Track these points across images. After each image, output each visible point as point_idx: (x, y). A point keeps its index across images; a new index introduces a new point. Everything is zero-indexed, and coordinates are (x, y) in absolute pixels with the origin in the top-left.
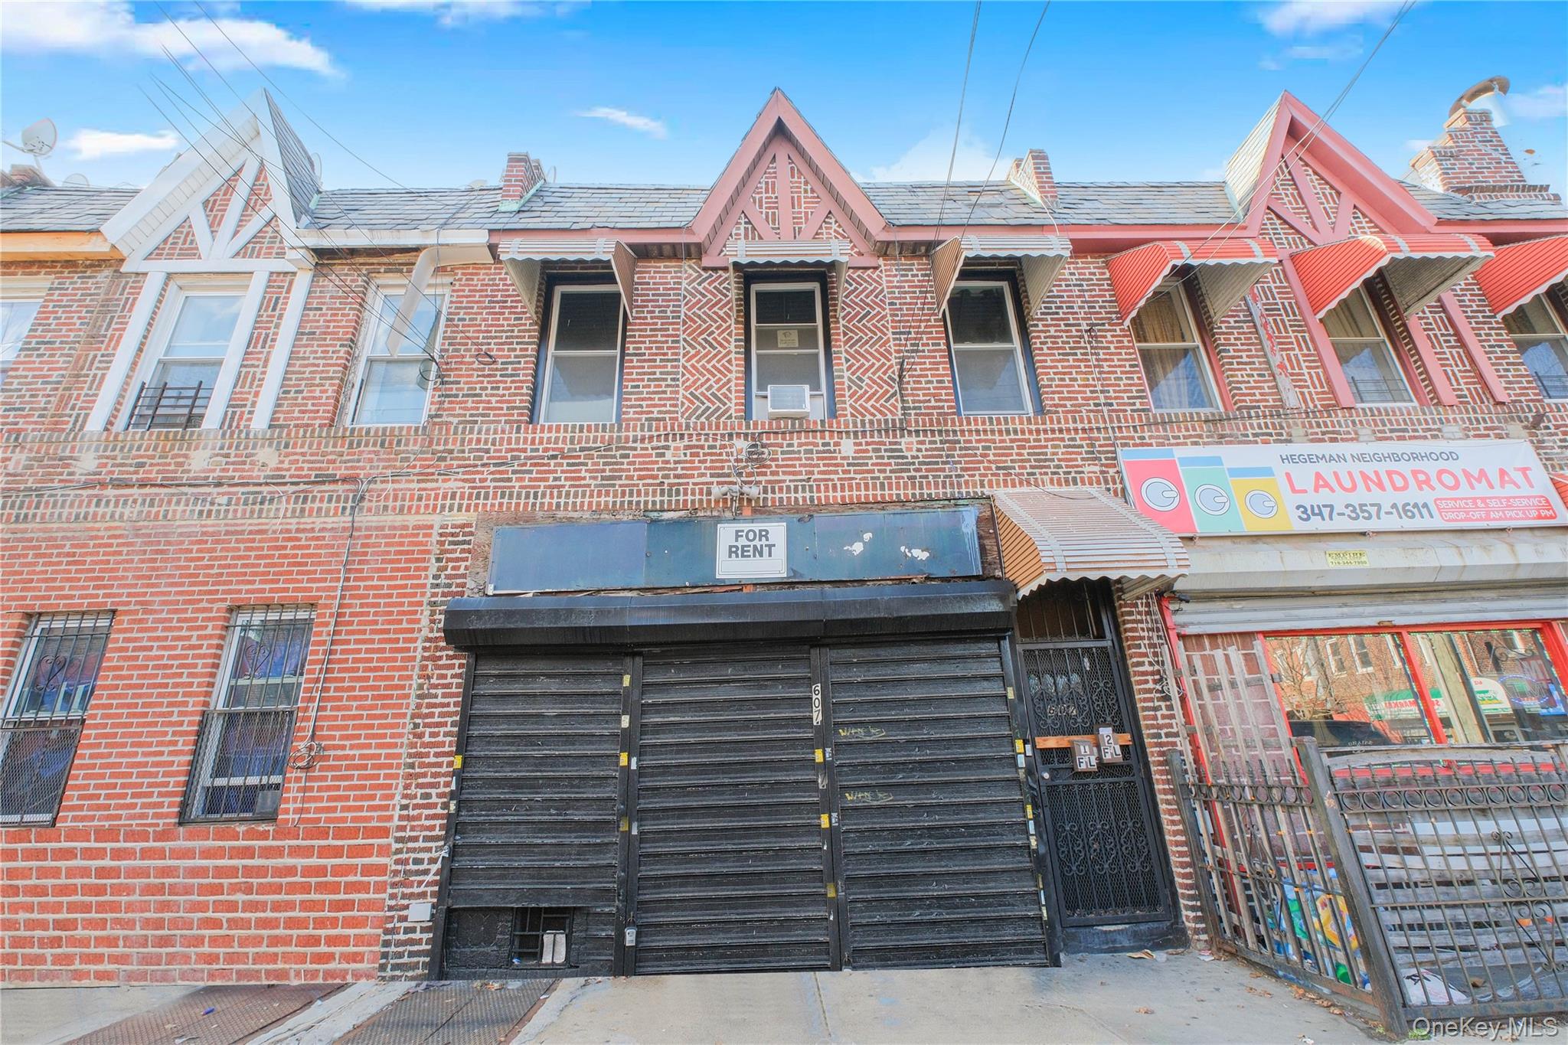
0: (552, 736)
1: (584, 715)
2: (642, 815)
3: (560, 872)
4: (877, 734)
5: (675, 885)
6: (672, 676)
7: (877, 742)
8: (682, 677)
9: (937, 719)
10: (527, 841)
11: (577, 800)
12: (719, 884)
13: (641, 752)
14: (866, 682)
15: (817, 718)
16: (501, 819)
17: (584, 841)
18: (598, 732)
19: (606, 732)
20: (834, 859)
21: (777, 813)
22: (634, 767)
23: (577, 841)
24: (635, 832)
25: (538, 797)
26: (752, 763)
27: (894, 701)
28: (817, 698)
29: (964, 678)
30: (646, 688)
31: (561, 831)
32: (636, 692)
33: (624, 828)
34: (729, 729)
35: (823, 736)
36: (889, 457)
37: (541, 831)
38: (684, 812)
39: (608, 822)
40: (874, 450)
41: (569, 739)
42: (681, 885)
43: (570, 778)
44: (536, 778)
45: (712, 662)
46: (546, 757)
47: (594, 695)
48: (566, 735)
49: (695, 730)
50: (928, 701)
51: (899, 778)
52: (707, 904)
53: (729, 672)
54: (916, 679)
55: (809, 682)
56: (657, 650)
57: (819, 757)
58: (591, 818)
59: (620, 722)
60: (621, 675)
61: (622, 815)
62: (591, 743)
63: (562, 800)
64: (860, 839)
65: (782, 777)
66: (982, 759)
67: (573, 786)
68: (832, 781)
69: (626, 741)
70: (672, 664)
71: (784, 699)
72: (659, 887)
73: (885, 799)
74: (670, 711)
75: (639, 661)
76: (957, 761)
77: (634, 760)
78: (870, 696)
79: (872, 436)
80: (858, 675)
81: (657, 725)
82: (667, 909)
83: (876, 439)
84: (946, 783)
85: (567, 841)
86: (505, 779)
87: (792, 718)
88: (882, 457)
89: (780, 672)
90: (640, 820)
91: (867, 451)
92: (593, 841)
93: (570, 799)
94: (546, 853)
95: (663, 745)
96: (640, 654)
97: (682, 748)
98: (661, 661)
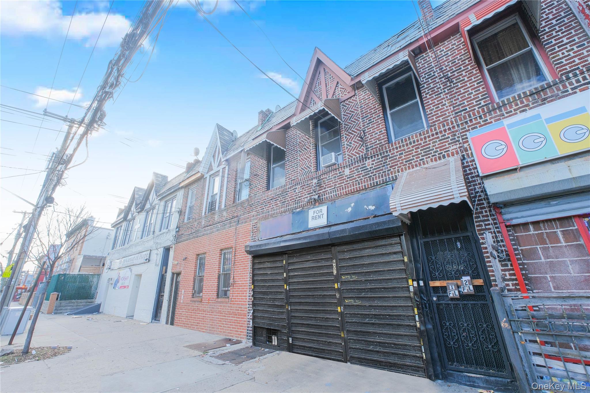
0: (270, 279)
1: (276, 273)
2: (290, 304)
3: (274, 319)
4: (355, 278)
5: (300, 326)
6: (295, 260)
7: (355, 281)
8: (297, 260)
9: (376, 271)
10: (267, 309)
11: (276, 298)
12: (311, 327)
13: (289, 284)
14: (350, 258)
15: (335, 272)
16: (262, 303)
17: (279, 310)
18: (279, 278)
19: (281, 278)
20: (342, 322)
21: (325, 305)
22: (288, 289)
23: (277, 311)
24: (289, 309)
25: (268, 297)
26: (317, 288)
27: (360, 265)
28: (334, 265)
29: (386, 254)
30: (289, 264)
31: (274, 307)
32: (287, 266)
33: (287, 308)
34: (310, 277)
35: (337, 279)
36: (362, 171)
37: (270, 307)
38: (300, 303)
39: (283, 305)
40: (356, 170)
41: (273, 280)
42: (302, 327)
43: (274, 292)
44: (268, 292)
45: (305, 254)
46: (269, 286)
47: (278, 267)
48: (273, 279)
49: (301, 277)
50: (372, 264)
51: (363, 295)
52: (308, 333)
53: (309, 257)
54: (368, 256)
55: (332, 259)
56: (290, 252)
57: (336, 286)
58: (279, 304)
59: (283, 275)
60: (283, 260)
61: (286, 303)
62: (278, 282)
63: (273, 298)
64: (351, 317)
65: (325, 293)
66: (395, 288)
67: (275, 294)
68: (341, 296)
69: (286, 281)
70: (294, 256)
71: (325, 266)
72: (296, 326)
73: (358, 302)
74: (295, 271)
75: (287, 255)
76: (384, 288)
77: (288, 287)
78: (351, 263)
79: (355, 164)
80: (347, 256)
81: (292, 276)
82: (298, 333)
83: (357, 165)
84: (380, 297)
85: (275, 310)
86: (262, 292)
87: (327, 273)
88: (359, 172)
89: (323, 256)
90: (290, 305)
91: (354, 171)
92: (281, 311)
93: (275, 298)
94: (271, 313)
95: (294, 282)
96: (287, 253)
97: (299, 283)
98: (292, 255)
